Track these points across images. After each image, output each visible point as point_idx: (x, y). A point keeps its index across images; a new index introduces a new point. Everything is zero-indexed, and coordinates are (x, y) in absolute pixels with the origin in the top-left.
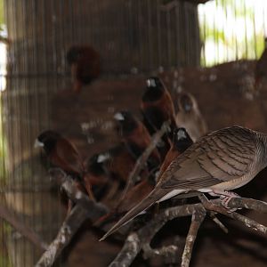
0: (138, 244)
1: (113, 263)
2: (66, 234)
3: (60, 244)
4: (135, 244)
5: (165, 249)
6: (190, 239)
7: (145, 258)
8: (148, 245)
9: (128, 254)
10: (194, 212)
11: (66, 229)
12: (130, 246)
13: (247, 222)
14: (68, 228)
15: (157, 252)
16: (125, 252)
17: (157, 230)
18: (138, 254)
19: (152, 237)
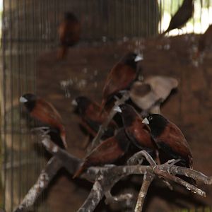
0: (101, 192)
1: (80, 209)
2: (44, 180)
3: (40, 188)
4: (98, 193)
5: (123, 197)
6: (142, 195)
7: (106, 203)
8: (109, 192)
9: (93, 201)
10: (146, 173)
11: (44, 176)
12: (95, 194)
13: (188, 186)
14: (46, 175)
15: (116, 199)
16: (91, 199)
17: (116, 181)
18: (101, 201)
19: (112, 186)
